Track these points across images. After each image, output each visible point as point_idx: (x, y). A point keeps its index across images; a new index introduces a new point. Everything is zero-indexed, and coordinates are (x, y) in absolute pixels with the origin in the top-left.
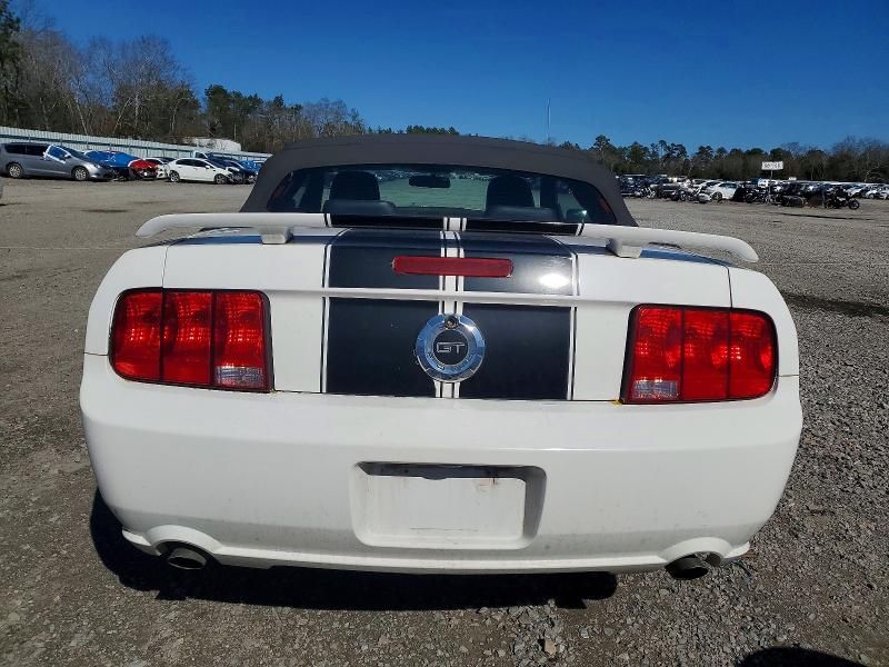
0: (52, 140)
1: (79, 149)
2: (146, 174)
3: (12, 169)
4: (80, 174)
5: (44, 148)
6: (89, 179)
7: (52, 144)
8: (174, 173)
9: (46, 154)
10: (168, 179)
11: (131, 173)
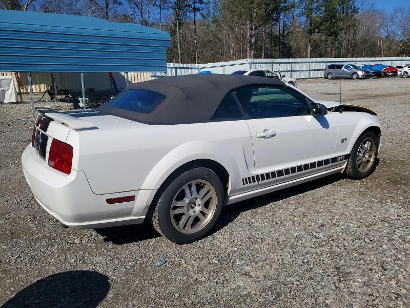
0: (346, 62)
1: (357, 64)
2: (390, 74)
3: (329, 75)
4: (355, 76)
5: (343, 66)
6: (359, 78)
7: (346, 64)
8: (406, 72)
9: (343, 68)
10: (402, 76)
11: (383, 74)
